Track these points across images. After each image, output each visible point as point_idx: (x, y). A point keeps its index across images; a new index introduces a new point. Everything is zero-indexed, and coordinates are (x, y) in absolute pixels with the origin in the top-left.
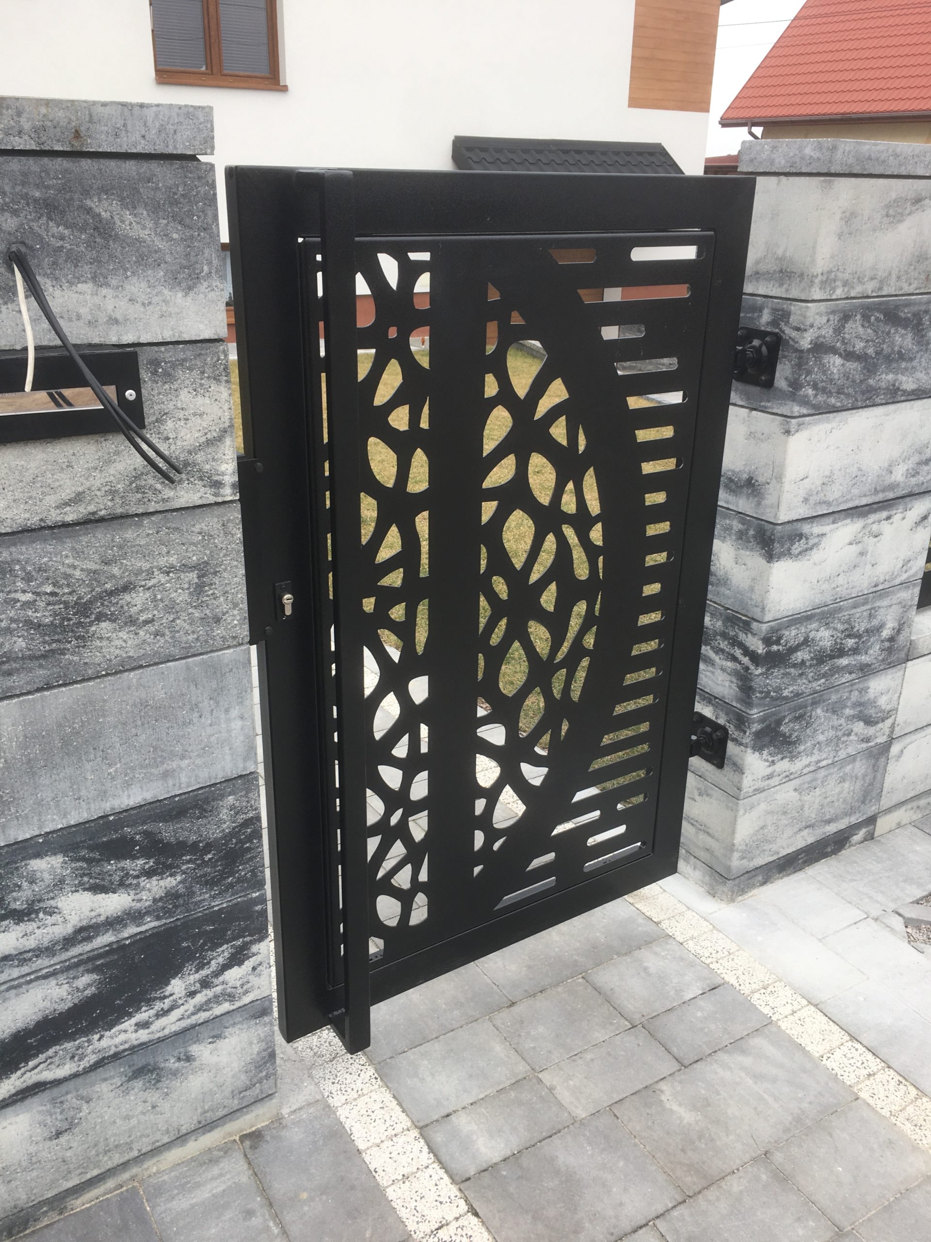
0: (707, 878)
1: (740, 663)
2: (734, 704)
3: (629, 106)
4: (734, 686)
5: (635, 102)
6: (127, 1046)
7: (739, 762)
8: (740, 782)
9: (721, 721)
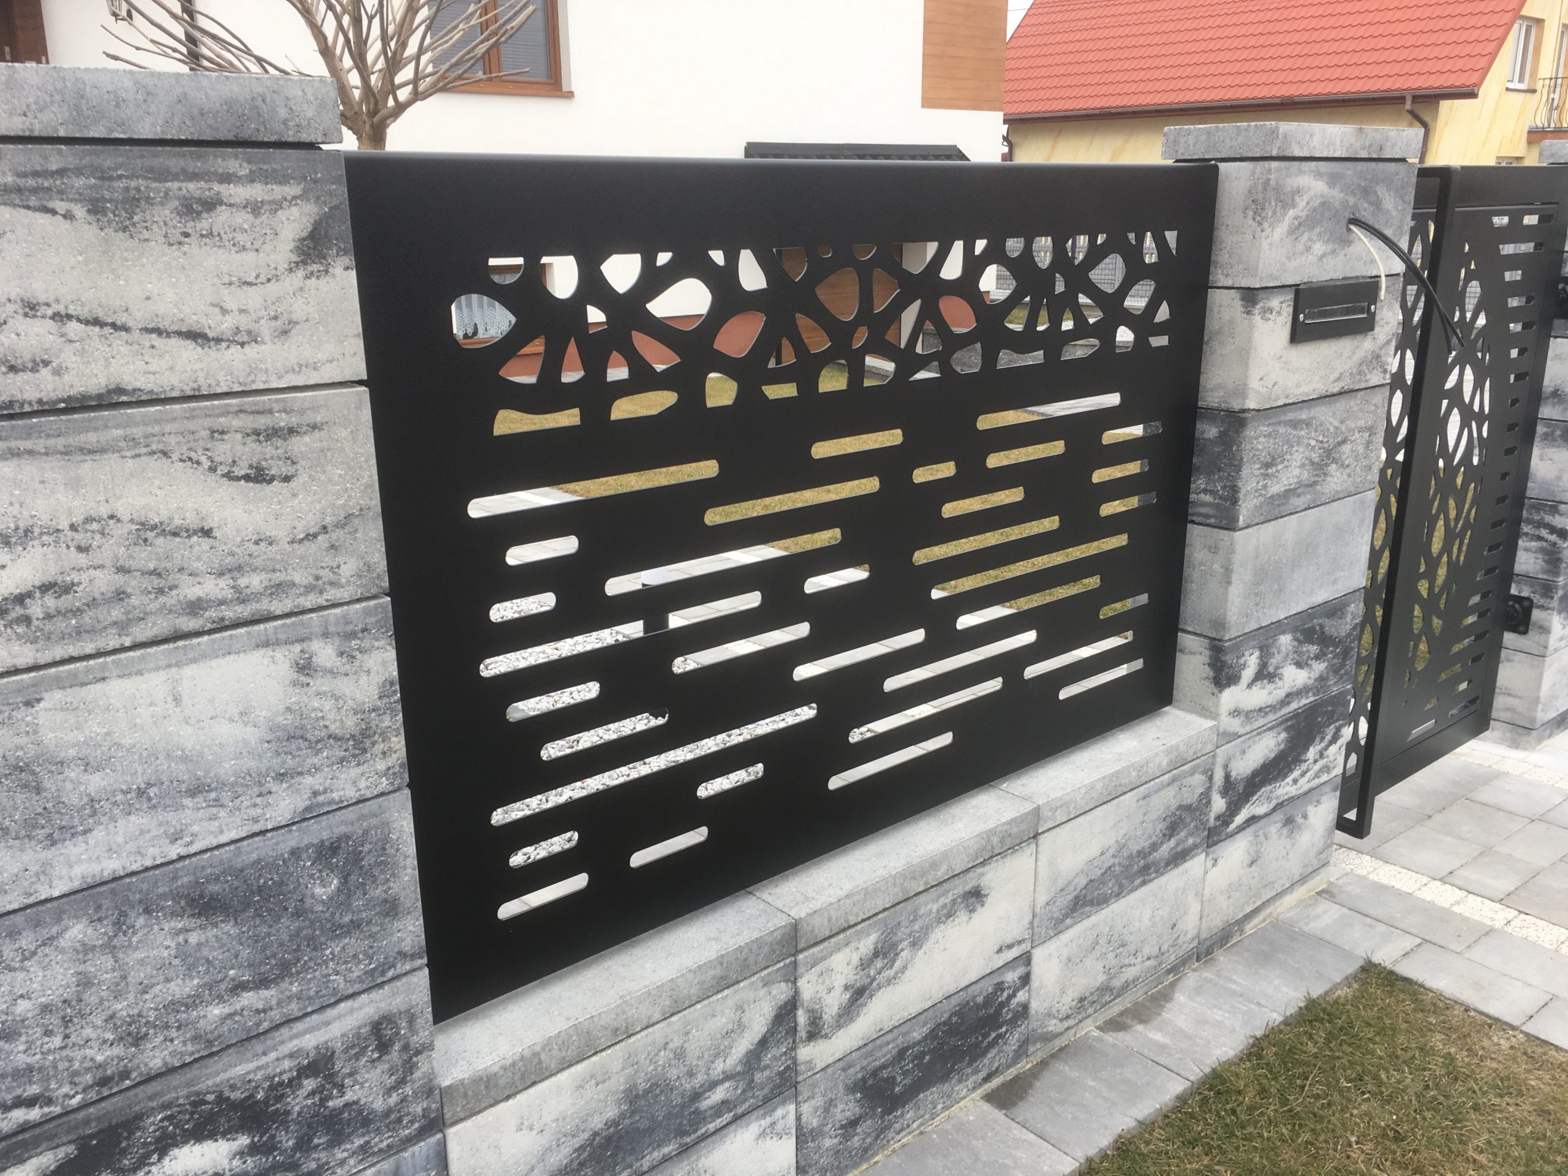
0: (1508, 735)
1: (1546, 541)
2: (1540, 576)
3: (923, 106)
4: (1540, 561)
5: (929, 101)
6: (1286, 797)
7: (1546, 624)
8: (1547, 641)
9: (1525, 594)
